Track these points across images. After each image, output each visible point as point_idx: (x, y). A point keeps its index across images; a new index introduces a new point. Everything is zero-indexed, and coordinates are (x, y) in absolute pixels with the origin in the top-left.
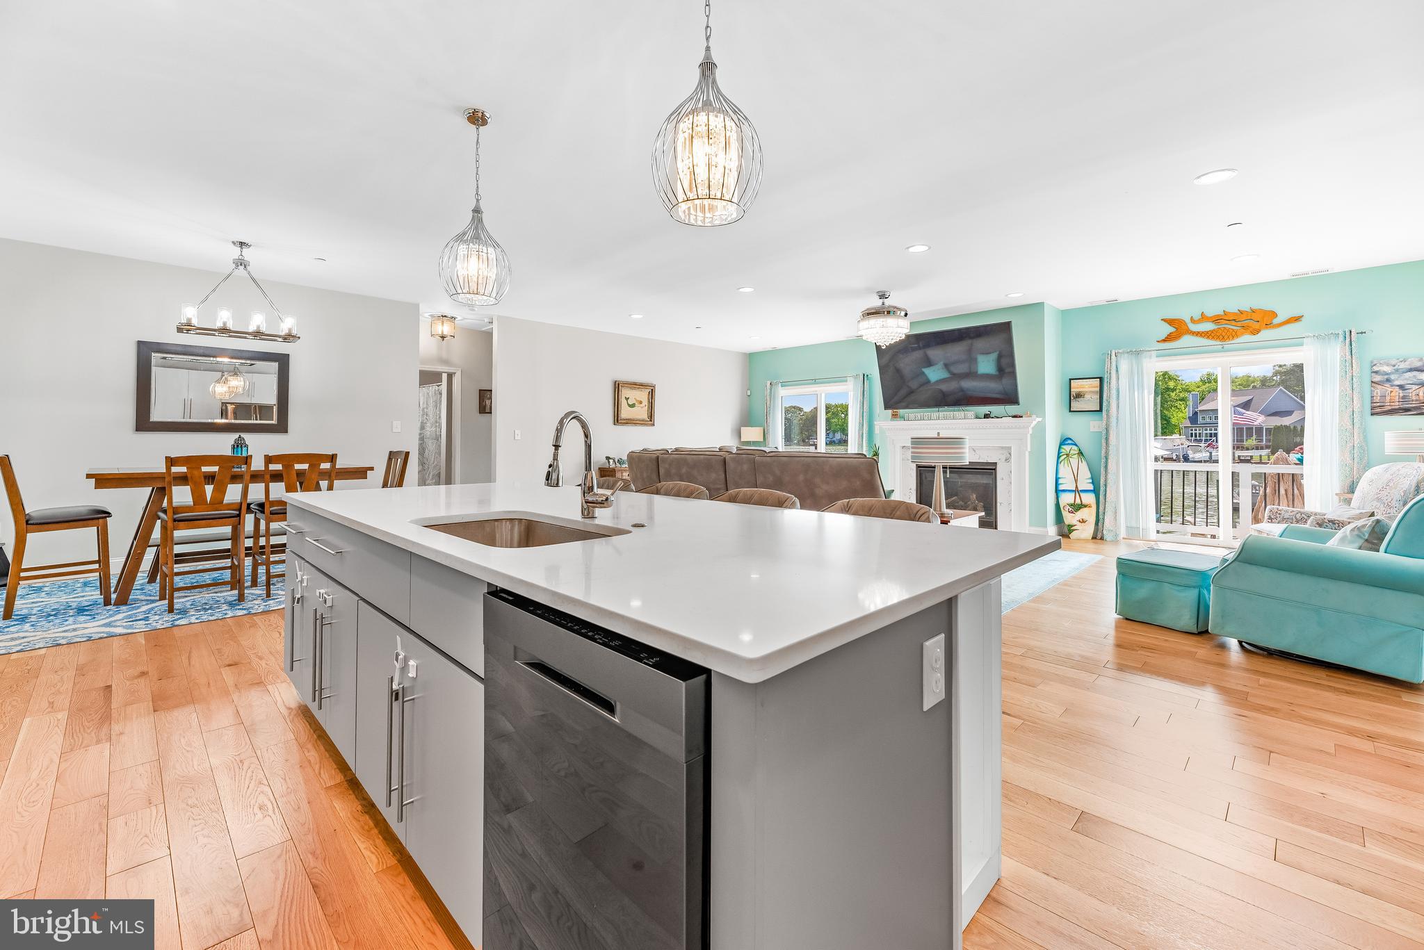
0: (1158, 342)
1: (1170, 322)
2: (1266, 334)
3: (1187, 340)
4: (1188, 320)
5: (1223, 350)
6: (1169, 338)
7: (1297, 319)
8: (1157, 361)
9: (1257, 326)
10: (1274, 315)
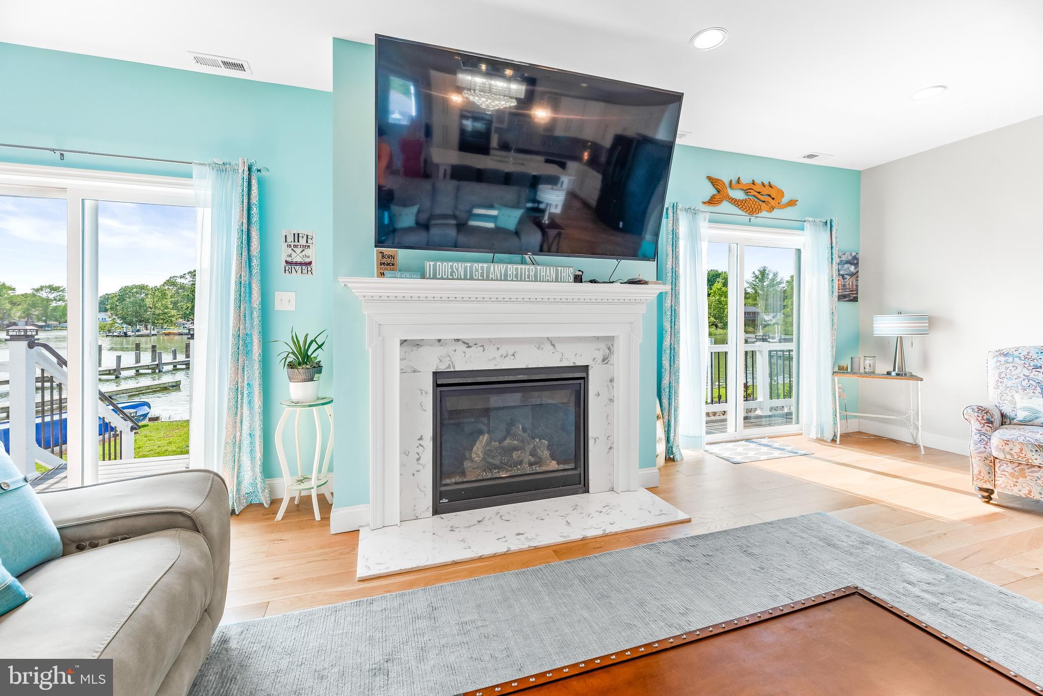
0: (704, 203)
1: (713, 181)
2: (777, 213)
3: (726, 206)
4: (727, 183)
5: (750, 223)
6: (712, 201)
7: (792, 203)
8: (709, 227)
9: (773, 203)
10: (781, 193)
